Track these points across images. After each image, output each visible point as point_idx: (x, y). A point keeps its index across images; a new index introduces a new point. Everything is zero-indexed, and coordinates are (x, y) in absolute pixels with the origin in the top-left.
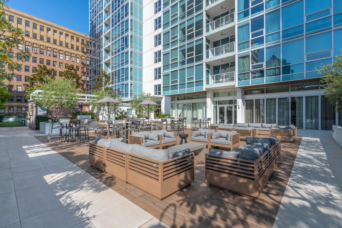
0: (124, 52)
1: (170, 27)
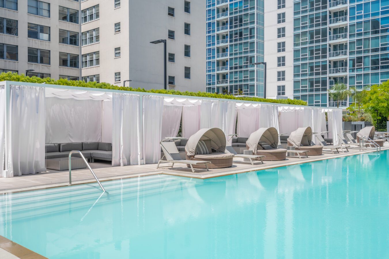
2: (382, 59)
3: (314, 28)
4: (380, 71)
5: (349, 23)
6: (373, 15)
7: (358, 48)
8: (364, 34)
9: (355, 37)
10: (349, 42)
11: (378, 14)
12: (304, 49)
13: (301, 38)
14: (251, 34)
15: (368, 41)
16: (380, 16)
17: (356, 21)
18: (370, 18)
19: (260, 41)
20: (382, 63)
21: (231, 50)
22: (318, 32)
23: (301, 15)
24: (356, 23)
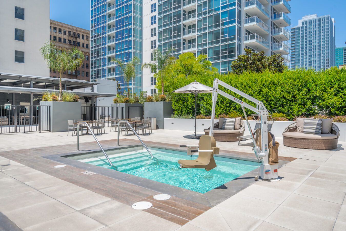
2: (222, 50)
3: (172, 26)
4: (220, 61)
5: (198, 19)
6: (215, 10)
7: (204, 41)
8: (208, 28)
9: (202, 31)
10: (198, 36)
11: (218, 9)
12: (165, 44)
13: (163, 35)
14: (129, 33)
15: (211, 34)
16: (220, 11)
17: (202, 17)
18: (213, 13)
19: (137, 40)
20: (222, 54)
21: (117, 48)
22: (175, 29)
23: (163, 15)
24: (202, 18)
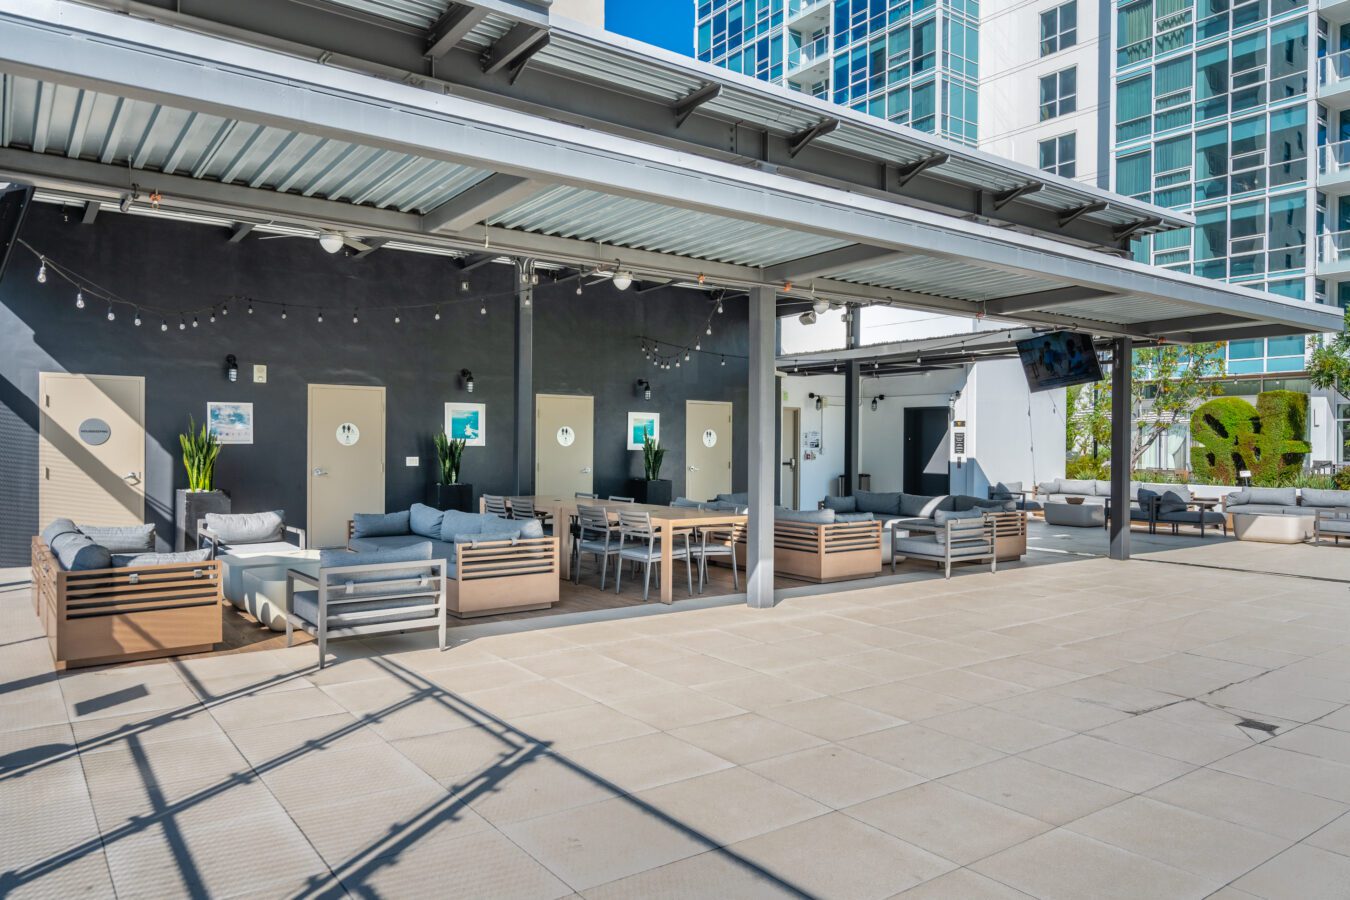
0: (908, 85)
1: (1154, 61)
14: (919, 49)
19: (960, 78)
